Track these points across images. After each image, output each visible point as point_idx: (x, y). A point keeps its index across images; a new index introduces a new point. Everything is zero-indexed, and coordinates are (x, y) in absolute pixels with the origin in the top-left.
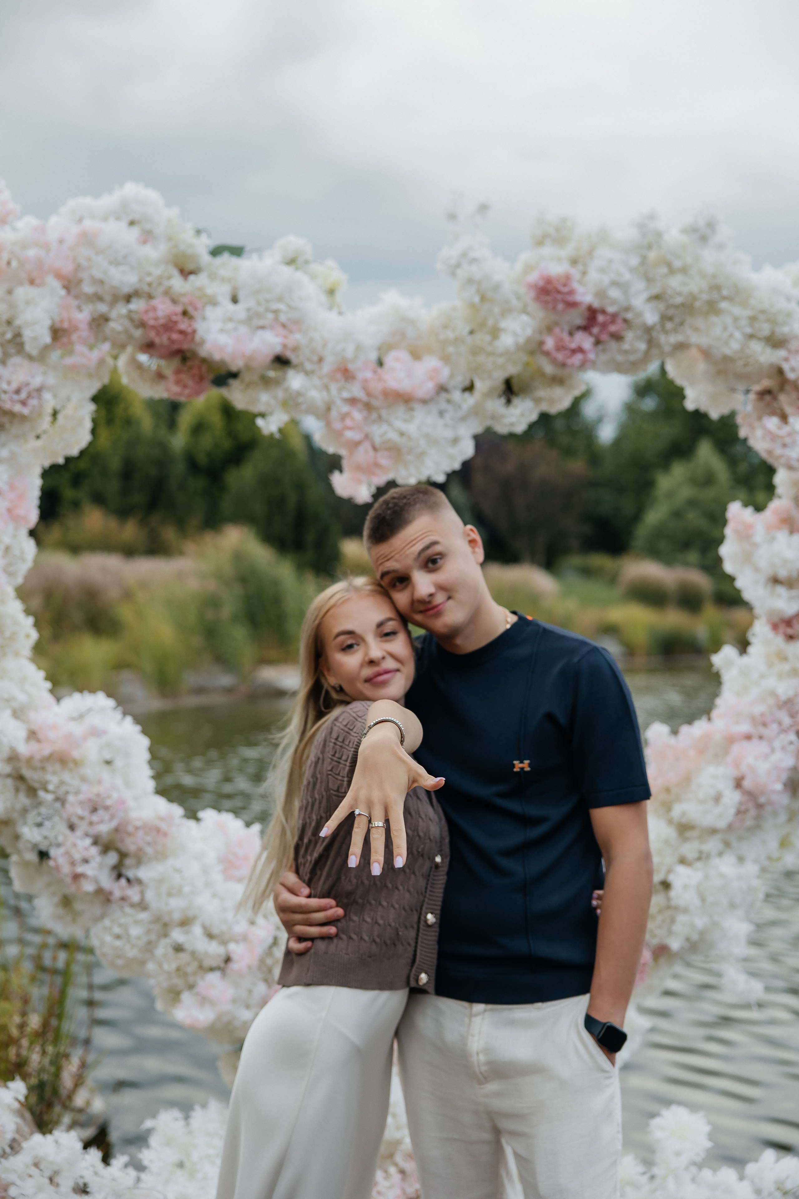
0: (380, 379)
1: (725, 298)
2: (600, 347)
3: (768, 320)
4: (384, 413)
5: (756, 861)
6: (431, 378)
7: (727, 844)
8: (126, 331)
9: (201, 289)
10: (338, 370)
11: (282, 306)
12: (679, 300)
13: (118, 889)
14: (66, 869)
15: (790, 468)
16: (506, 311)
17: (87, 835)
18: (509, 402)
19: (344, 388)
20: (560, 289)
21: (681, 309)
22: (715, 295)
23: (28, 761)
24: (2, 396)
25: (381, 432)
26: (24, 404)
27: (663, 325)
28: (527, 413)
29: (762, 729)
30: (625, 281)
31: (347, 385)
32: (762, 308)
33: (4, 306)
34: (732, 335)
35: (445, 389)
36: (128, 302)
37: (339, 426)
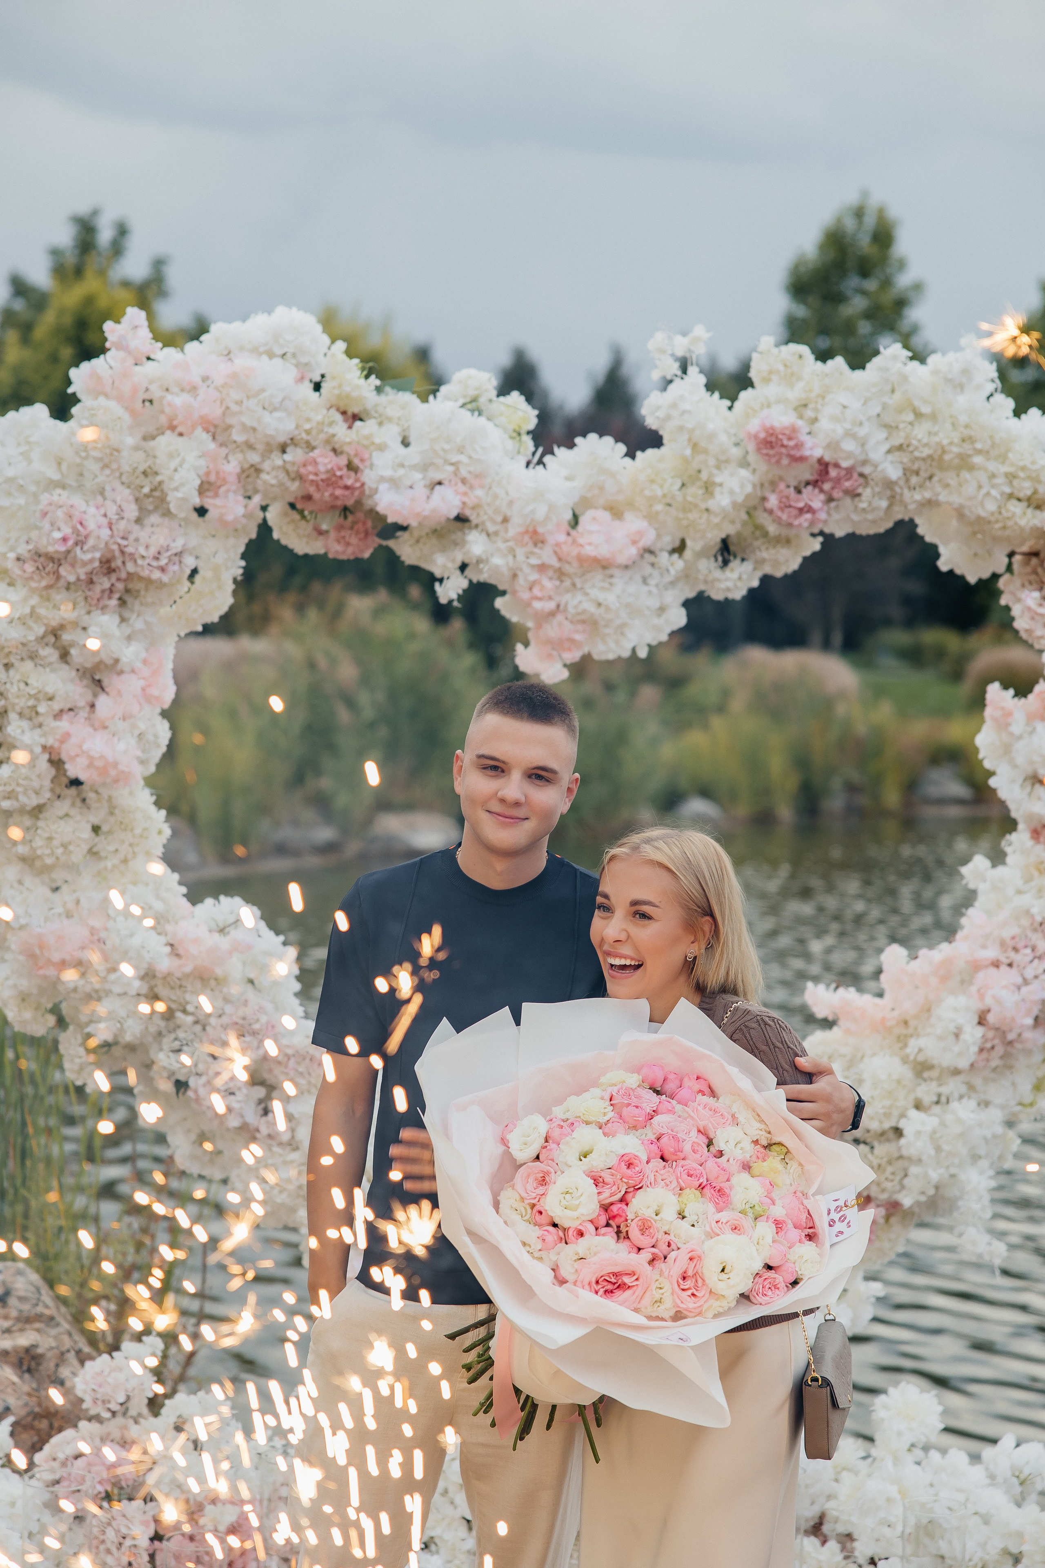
0: (574, 542)
1: (979, 452)
2: (833, 504)
3: (1029, 478)
4: (578, 580)
5: (1002, 1107)
6: (634, 542)
7: (971, 1087)
8: (281, 484)
9: (367, 437)
10: (527, 532)
11: (463, 458)
12: (926, 452)
13: (265, 1127)
16: (723, 463)
18: (725, 564)
19: (532, 553)
20: (785, 442)
21: (929, 462)
22: (967, 448)
23: (165, 978)
24: (140, 562)
25: (575, 602)
26: (163, 569)
27: (907, 480)
28: (744, 577)
29: (1012, 955)
30: (862, 432)
31: (537, 550)
32: (1021, 464)
33: (140, 455)
34: (988, 494)
35: (651, 552)
36: (284, 452)
37: (525, 595)
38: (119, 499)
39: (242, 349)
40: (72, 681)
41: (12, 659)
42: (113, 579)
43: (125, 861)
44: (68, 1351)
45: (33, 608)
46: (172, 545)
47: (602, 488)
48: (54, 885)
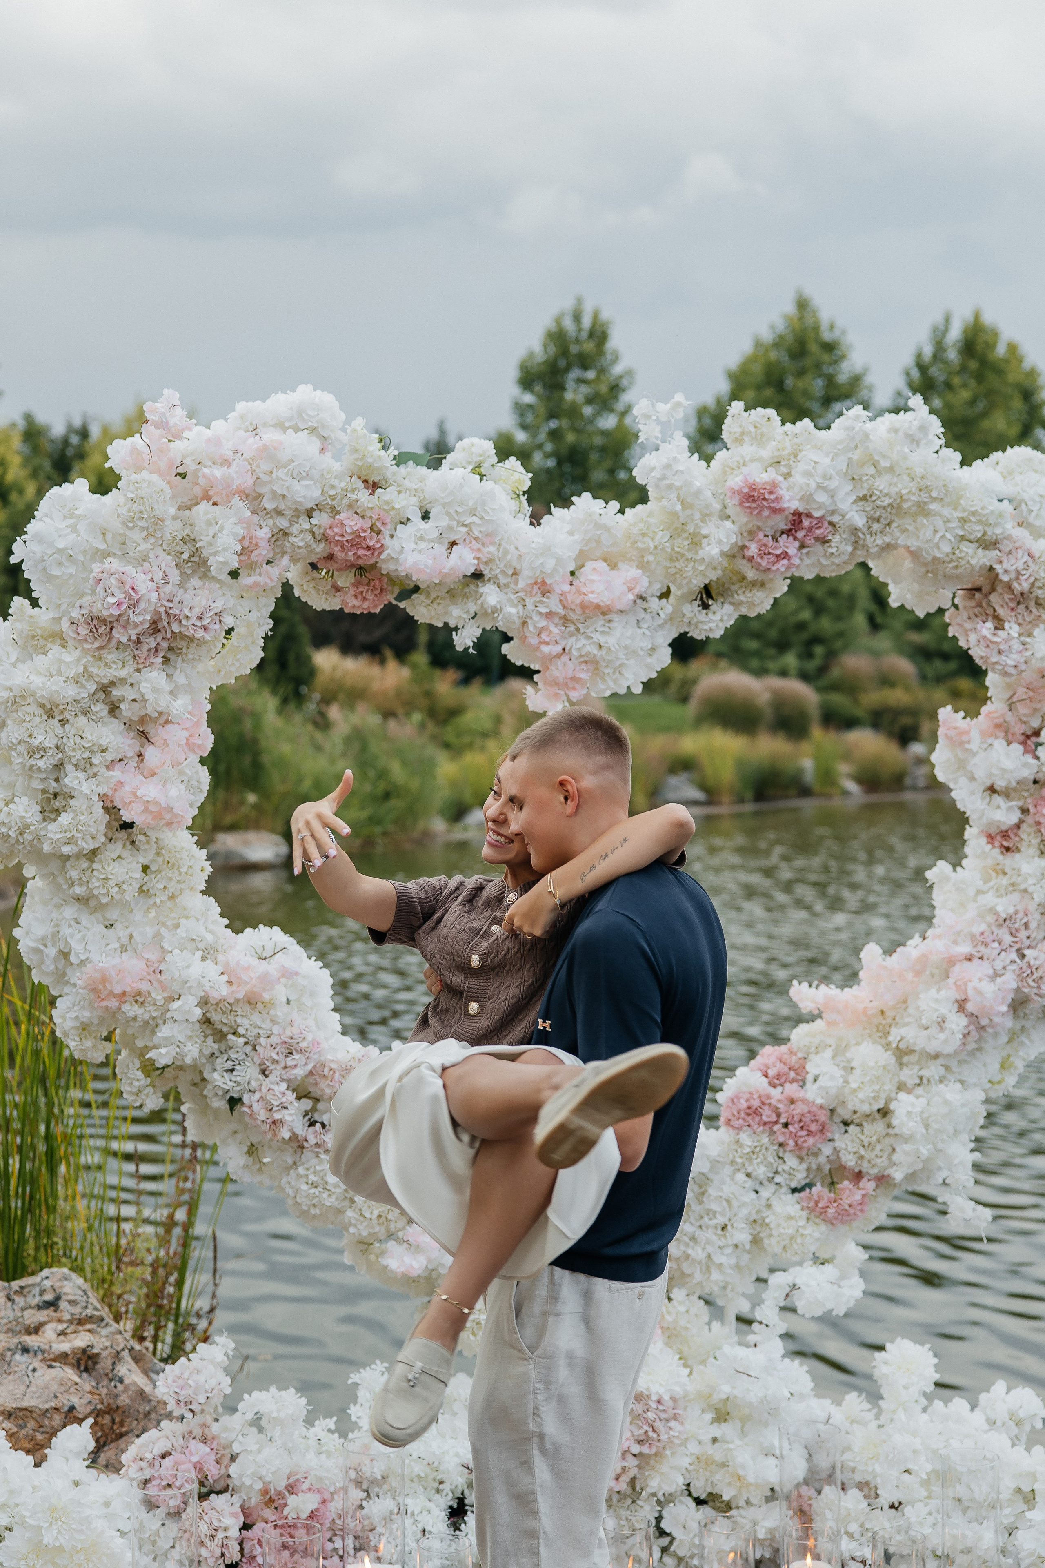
0: (578, 592)
1: (935, 499)
2: (805, 551)
3: (980, 522)
4: (580, 626)
5: (978, 1085)
6: (630, 590)
7: (948, 1068)
8: (307, 546)
9: (387, 503)
10: (536, 583)
11: (475, 520)
12: (887, 501)
13: (311, 1136)
14: (263, 1115)
15: (1006, 674)
16: (705, 517)
17: (282, 1080)
18: (705, 606)
19: (542, 602)
20: (767, 496)
21: (889, 510)
22: (924, 496)
23: (217, 1004)
24: (184, 622)
25: (579, 645)
26: (205, 629)
27: (870, 527)
28: (725, 618)
29: (982, 948)
30: (833, 484)
31: (544, 599)
32: (973, 509)
33: (178, 524)
34: (943, 537)
35: (642, 598)
36: (310, 517)
37: (534, 641)
38: (163, 565)
39: (265, 425)
40: (121, 733)
41: (67, 715)
42: (159, 639)
43: (172, 897)
44: (123, 1350)
45: (85, 667)
46: (213, 605)
47: (598, 542)
48: (107, 923)
